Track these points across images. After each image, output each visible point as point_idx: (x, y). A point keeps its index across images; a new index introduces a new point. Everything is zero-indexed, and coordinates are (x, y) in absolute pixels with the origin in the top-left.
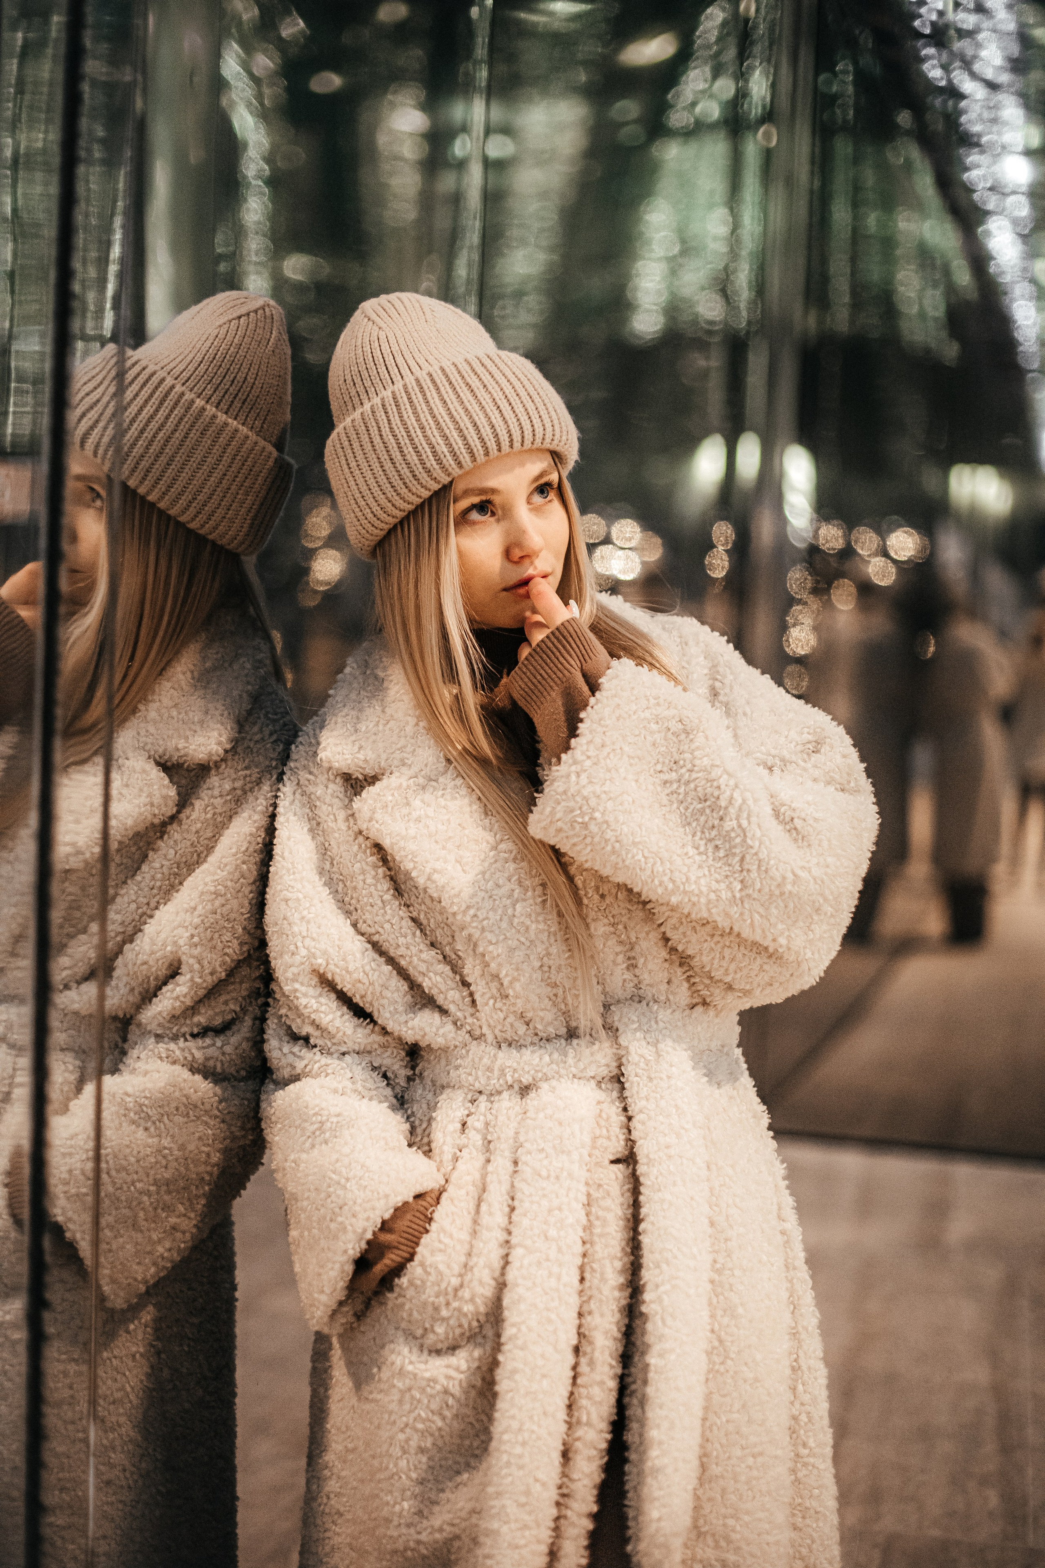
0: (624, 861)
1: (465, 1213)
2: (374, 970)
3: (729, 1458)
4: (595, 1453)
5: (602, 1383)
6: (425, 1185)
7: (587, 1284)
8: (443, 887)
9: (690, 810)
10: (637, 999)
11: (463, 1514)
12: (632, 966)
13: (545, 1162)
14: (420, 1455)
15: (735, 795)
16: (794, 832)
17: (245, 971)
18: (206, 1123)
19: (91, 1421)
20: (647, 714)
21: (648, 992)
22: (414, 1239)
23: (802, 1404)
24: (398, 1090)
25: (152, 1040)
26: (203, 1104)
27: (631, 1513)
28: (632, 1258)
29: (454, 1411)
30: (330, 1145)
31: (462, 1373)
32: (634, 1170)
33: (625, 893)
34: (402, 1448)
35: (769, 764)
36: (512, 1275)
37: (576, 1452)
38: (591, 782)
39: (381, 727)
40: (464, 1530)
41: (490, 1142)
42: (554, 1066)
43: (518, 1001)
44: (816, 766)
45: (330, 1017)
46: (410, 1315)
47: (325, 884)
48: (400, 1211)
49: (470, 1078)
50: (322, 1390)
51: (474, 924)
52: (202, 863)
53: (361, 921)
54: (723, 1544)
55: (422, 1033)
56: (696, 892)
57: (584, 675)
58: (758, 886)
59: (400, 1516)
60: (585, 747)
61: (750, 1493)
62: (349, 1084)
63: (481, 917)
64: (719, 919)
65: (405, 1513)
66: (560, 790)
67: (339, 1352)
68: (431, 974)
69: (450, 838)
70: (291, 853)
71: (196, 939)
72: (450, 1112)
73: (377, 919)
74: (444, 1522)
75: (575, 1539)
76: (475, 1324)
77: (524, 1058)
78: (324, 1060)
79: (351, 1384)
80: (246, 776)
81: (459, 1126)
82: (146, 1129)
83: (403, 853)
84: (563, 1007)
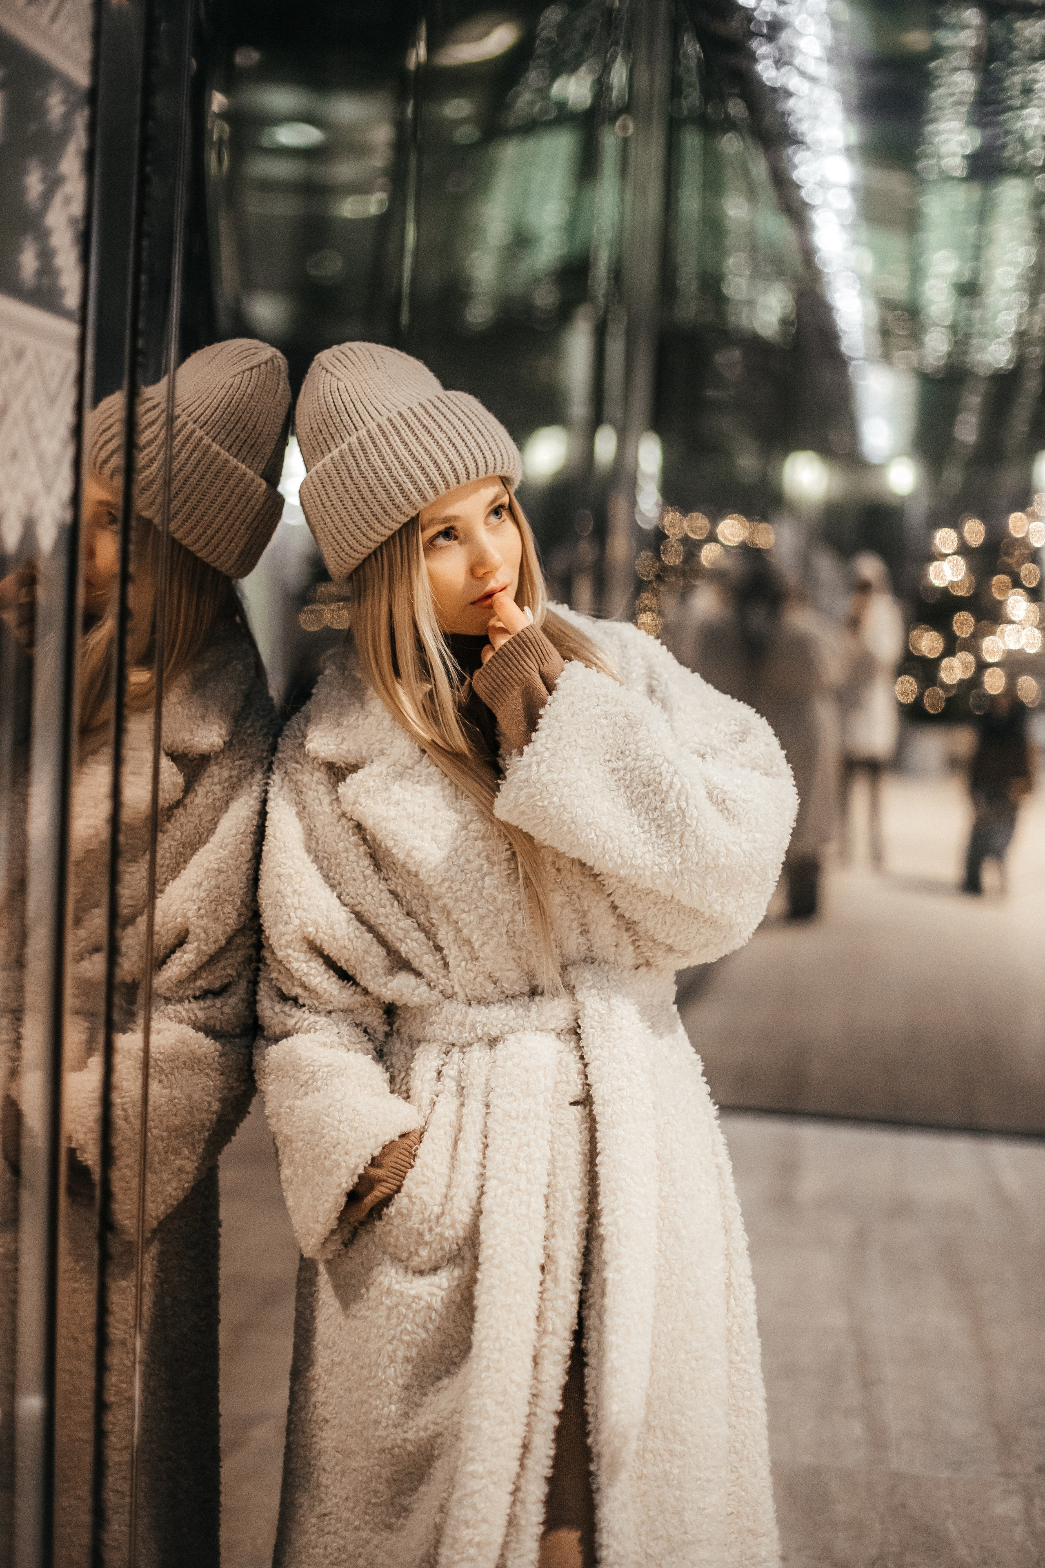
0: (578, 839)
1: (444, 1150)
2: (358, 938)
3: (675, 1361)
4: (560, 1357)
5: (564, 1297)
6: (409, 1126)
7: (551, 1211)
8: (421, 862)
9: (635, 794)
10: (589, 960)
11: (445, 1414)
12: (584, 932)
13: (515, 1104)
14: (405, 1364)
15: (675, 780)
16: (726, 812)
17: (239, 940)
18: (208, 1075)
19: (138, 1332)
20: (598, 710)
21: (599, 954)
22: (401, 1173)
23: (734, 1316)
24: (377, 1043)
25: (163, 1001)
26: (206, 1057)
27: (591, 1410)
28: (589, 1188)
29: (437, 1324)
30: (322, 1092)
31: (443, 1290)
32: (591, 1111)
33: (579, 867)
34: (390, 1357)
35: (702, 753)
36: (487, 1203)
37: (543, 1358)
38: (550, 771)
39: (361, 722)
40: (447, 1428)
41: (463, 1088)
42: (519, 1020)
43: (487, 962)
44: (743, 754)
45: (319, 979)
46: (397, 1240)
47: (313, 861)
48: (387, 1149)
49: (444, 1032)
50: (308, 1312)
51: (449, 895)
52: (205, 844)
53: (344, 894)
54: (670, 1436)
55: (399, 994)
56: (642, 865)
57: (542, 676)
58: (696, 859)
59: (388, 1417)
60: (544, 741)
61: (693, 1391)
62: (336, 1038)
63: (455, 889)
64: (661, 889)
65: (392, 1415)
66: (523, 778)
67: (326, 1277)
68: (408, 940)
69: (426, 819)
70: (281, 833)
71: (202, 911)
72: (427, 1062)
73: (359, 892)
74: (428, 1422)
75: (544, 1433)
76: (455, 1247)
77: (493, 1014)
78: (313, 1018)
79: (337, 1305)
80: (241, 766)
81: (435, 1074)
82: (160, 1081)
83: (384, 832)
84: (526, 968)
